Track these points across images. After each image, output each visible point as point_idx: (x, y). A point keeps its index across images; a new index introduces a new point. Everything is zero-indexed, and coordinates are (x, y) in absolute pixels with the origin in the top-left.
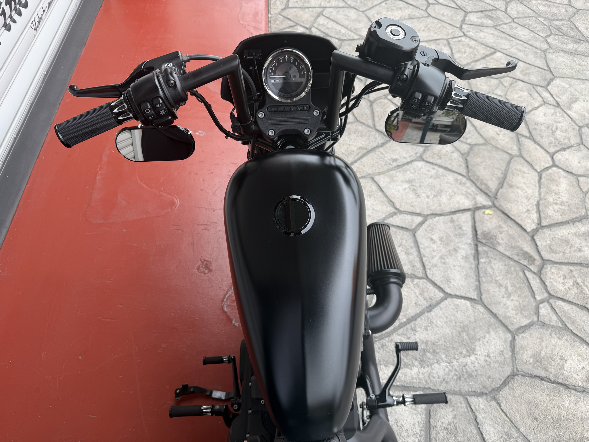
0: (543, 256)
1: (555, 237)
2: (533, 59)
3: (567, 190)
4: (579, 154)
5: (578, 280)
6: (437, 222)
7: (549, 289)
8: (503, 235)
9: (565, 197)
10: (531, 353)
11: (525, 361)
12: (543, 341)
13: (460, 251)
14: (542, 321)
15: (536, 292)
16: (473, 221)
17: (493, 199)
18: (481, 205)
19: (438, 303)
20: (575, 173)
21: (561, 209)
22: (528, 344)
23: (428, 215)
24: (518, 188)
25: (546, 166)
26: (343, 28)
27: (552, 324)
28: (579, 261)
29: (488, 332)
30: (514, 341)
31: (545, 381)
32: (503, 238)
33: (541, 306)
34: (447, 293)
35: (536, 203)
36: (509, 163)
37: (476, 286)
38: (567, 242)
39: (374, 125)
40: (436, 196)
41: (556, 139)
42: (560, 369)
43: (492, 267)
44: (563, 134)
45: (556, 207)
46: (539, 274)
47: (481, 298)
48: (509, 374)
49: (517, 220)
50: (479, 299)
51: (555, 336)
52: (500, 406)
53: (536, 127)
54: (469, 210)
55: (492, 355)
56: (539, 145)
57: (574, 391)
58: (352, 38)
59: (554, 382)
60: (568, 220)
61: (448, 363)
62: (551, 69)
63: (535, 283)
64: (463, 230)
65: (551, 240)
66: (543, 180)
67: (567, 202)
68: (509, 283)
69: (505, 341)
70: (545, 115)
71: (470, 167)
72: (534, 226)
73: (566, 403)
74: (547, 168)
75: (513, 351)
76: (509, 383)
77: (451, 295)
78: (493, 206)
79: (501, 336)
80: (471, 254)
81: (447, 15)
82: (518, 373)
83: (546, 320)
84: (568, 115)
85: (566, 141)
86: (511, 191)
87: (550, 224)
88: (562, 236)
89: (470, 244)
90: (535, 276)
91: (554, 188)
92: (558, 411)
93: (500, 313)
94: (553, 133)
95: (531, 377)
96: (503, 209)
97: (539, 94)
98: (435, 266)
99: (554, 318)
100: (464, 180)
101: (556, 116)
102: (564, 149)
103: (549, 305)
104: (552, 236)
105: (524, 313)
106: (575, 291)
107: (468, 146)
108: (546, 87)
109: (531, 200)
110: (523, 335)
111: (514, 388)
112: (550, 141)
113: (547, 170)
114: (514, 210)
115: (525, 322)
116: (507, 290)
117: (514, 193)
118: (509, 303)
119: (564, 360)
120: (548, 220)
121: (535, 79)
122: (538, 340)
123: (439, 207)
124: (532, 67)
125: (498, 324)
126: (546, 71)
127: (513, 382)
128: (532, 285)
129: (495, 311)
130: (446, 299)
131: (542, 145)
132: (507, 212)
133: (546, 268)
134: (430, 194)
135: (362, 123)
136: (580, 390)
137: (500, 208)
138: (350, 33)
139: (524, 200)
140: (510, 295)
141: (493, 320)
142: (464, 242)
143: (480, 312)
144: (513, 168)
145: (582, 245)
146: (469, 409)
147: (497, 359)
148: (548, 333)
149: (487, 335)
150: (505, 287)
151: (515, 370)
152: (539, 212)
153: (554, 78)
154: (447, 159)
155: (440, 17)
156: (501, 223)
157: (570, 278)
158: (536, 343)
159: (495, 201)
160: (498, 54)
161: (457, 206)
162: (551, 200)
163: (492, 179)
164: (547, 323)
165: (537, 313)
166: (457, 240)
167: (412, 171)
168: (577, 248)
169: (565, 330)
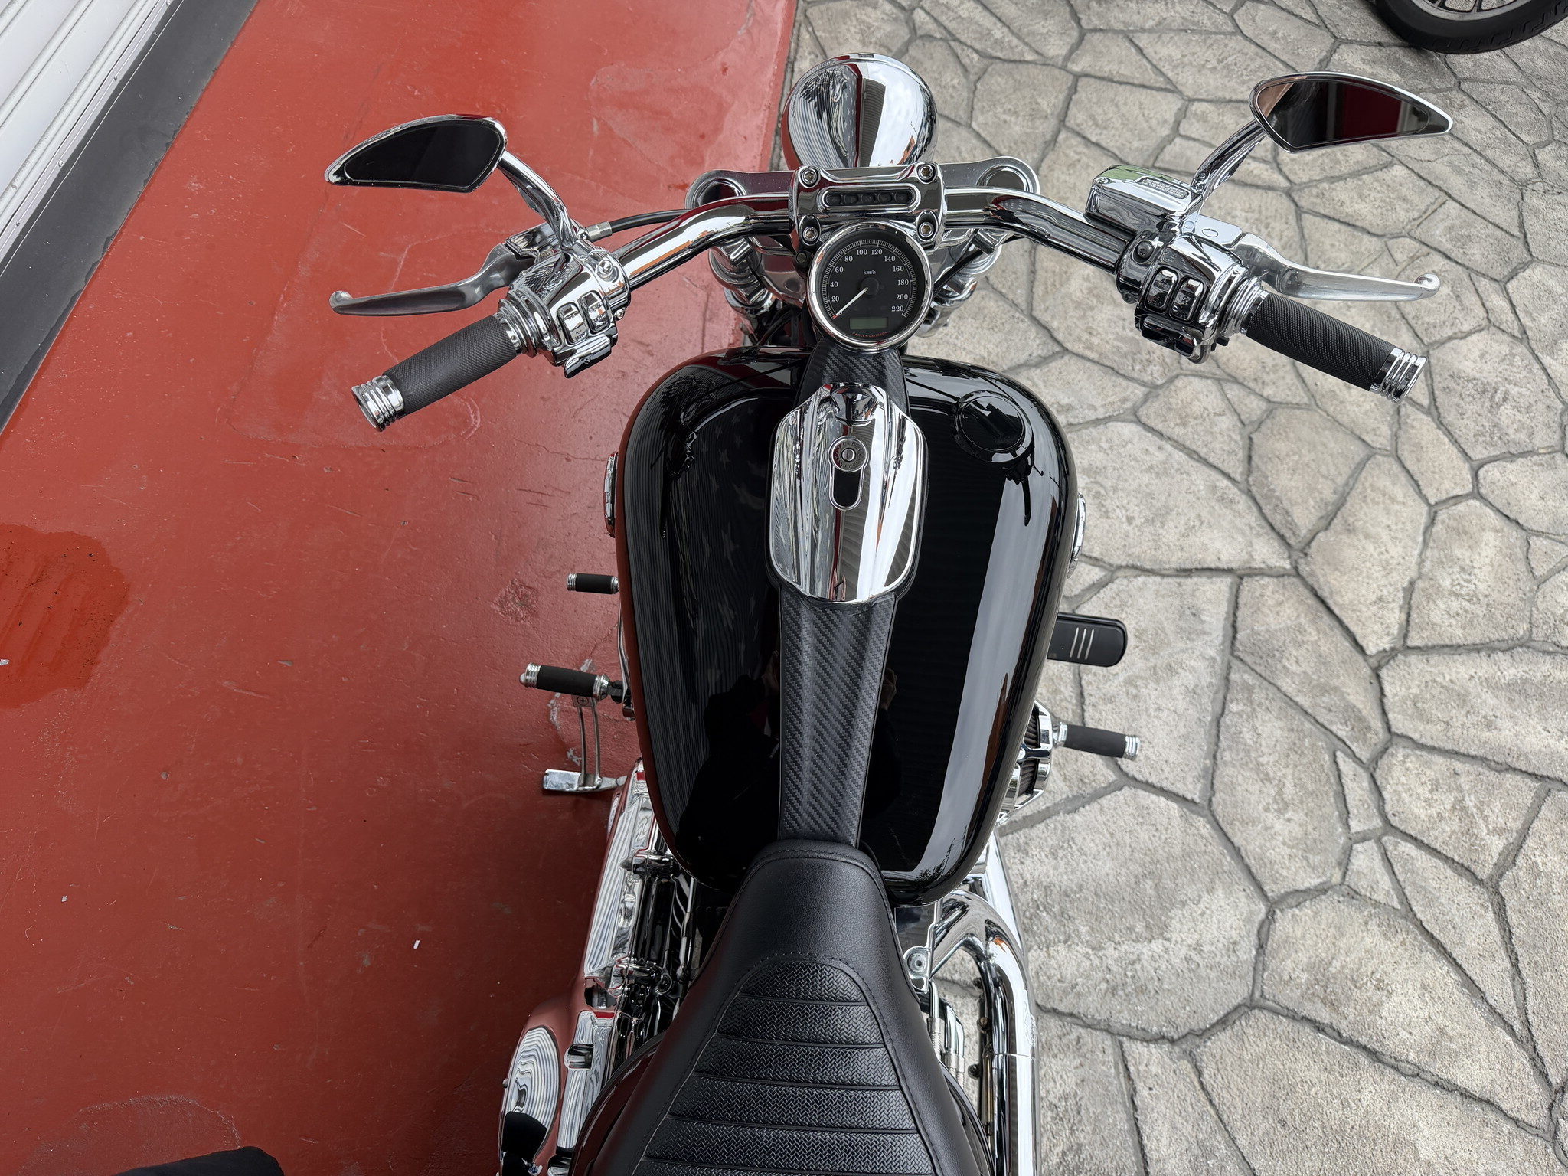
0: (1392, 722)
1: (1434, 681)
2: (1488, 200)
3: (1492, 566)
4: (1548, 477)
5: (1467, 798)
6: (1140, 589)
7: (1388, 808)
8: (1302, 651)
9: (1483, 582)
10: (1305, 960)
11: (1286, 977)
12: (1342, 934)
13: (1183, 674)
14: (1352, 885)
15: (1353, 810)
16: (1233, 604)
17: (1296, 555)
18: (1262, 566)
19: (1098, 795)
20: (1525, 525)
21: (1466, 611)
22: (1303, 937)
23: (1120, 567)
24: (1367, 536)
25: (1455, 493)
26: (1000, 25)
27: (1374, 897)
28: (1481, 753)
29: (1211, 890)
30: (1270, 923)
31: (1327, 1034)
32: (1301, 659)
33: (1358, 847)
34: (1126, 774)
35: (1406, 584)
36: (1361, 466)
37: (1205, 770)
38: (1463, 698)
39: (1030, 304)
40: (1150, 522)
41: (1496, 426)
42: (1371, 1013)
43: (1255, 729)
44: (1519, 417)
45: (1455, 605)
46: (1371, 768)
47: (1210, 800)
48: (1239, 1000)
49: (1346, 621)
50: (1205, 804)
51: (1376, 928)
52: (1200, 1075)
53: (1453, 385)
54: (1229, 571)
55: (1206, 948)
56: (1449, 433)
57: (1392, 1071)
58: (1017, 58)
59: (1349, 1042)
60: (1477, 642)
61: (1093, 949)
62: (1529, 236)
63: (1357, 789)
64: (1203, 622)
65: (1423, 685)
66: (1438, 528)
67: (1486, 596)
68: (1290, 777)
69: (1248, 920)
70: (1482, 356)
71: (1255, 459)
72: (1386, 644)
73: (1366, 1096)
74: (1457, 499)
75: (1261, 947)
76: (1234, 1023)
77: (1134, 779)
78: (1293, 572)
79: (1241, 904)
80: (1210, 685)
81: (1285, 37)
82: (1262, 1003)
83: (1362, 885)
84: (1544, 369)
85: (1522, 436)
86: (1347, 541)
87: (1430, 644)
88: (1452, 681)
89: (1214, 659)
90: (1360, 770)
91: (1460, 552)
92: (1341, 1112)
93: (1250, 847)
94: (1494, 407)
95: (1294, 1018)
96: (1316, 586)
97: (1481, 299)
98: (1110, 700)
99: (1385, 882)
100: (1233, 491)
101: (1511, 365)
102: (1511, 457)
103: (1379, 848)
104: (1428, 678)
105: (1311, 857)
106: (1452, 825)
107: (1264, 405)
108: (1502, 283)
109: (1395, 574)
110: (1296, 911)
111: (1245, 1039)
112: (1481, 428)
113: (1455, 505)
114: (1345, 592)
115: (1311, 881)
116: (1280, 793)
117: (1355, 547)
118: (1279, 826)
119: (1385, 992)
120: (1425, 634)
121: (1478, 257)
122: (1332, 930)
123: (1153, 552)
124: (1480, 224)
125: (1239, 874)
126: (1513, 241)
127: (1243, 1023)
128: (1347, 792)
129: (1238, 841)
130: (1120, 789)
131: (1457, 434)
132: (1325, 594)
133: (1393, 755)
134: (1136, 515)
135: (1001, 293)
136: (1410, 1072)
137: (1311, 581)
138: (1015, 41)
139: (1377, 572)
140: (1286, 805)
141: (1228, 861)
142: (1197, 653)
143: (1202, 836)
144: (1367, 485)
145: (1498, 714)
146: (1121, 1069)
147: (1217, 960)
148: (1360, 918)
149: (1206, 897)
150: (1277, 785)
151: (1257, 994)
152: (1408, 608)
153: (1532, 262)
154: (1200, 428)
155: (1265, 40)
156: (1302, 620)
157: (1450, 790)
158: (1323, 936)
159: (1302, 561)
160: (1398, 171)
161: (1200, 556)
162: (1446, 584)
163: (1305, 501)
164: (1363, 892)
165: (1345, 865)
166: (1180, 645)
167: (1105, 445)
168: (1485, 717)
169: (1405, 918)
